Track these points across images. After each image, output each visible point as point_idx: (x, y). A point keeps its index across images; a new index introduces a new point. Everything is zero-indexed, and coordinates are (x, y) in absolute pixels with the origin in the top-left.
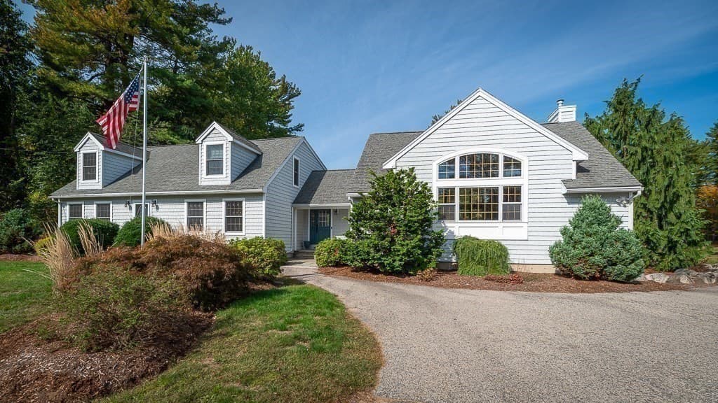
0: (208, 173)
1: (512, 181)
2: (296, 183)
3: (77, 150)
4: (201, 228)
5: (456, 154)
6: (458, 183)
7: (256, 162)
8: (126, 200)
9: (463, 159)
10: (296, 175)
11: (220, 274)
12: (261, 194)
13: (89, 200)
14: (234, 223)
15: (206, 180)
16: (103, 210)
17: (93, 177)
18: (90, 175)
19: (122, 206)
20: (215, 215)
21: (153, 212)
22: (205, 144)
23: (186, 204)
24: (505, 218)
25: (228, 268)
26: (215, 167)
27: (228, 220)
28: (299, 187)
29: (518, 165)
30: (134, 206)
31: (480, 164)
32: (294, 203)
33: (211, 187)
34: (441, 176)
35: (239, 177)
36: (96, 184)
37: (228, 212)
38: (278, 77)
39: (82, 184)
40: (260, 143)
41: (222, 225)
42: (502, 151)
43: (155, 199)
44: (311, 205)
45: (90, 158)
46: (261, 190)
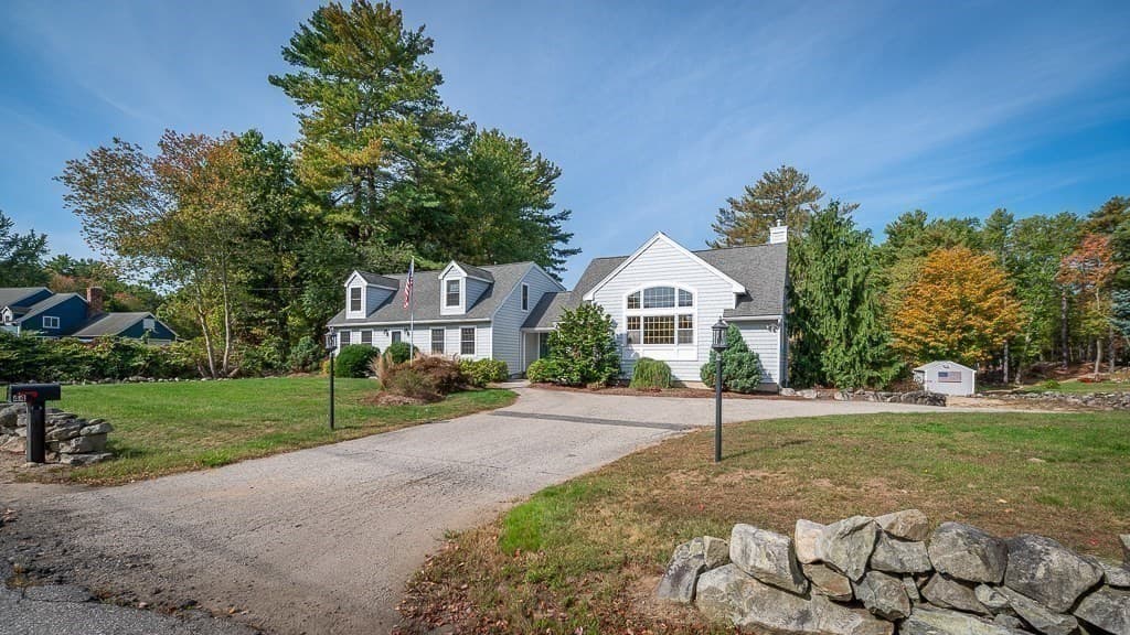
0: (448, 305)
1: (685, 310)
2: (525, 307)
3: (346, 285)
4: (442, 350)
5: (641, 287)
6: (642, 312)
7: (487, 293)
8: (385, 328)
9: (646, 291)
10: (525, 301)
11: (449, 378)
12: (489, 322)
13: (356, 328)
14: (468, 347)
15: (447, 310)
16: (367, 337)
17: (359, 309)
18: (356, 306)
19: (381, 333)
20: (453, 339)
21: (404, 338)
22: (446, 279)
23: (430, 331)
24: (680, 342)
25: (454, 374)
26: (453, 299)
27: (463, 344)
28: (529, 311)
29: (690, 296)
30: (390, 333)
31: (660, 296)
32: (523, 326)
33: (450, 317)
34: (630, 306)
35: (472, 307)
36: (361, 314)
37: (463, 338)
38: (534, 156)
39: (350, 314)
40: (494, 270)
41: (459, 349)
42: (677, 285)
43: (407, 327)
44: (537, 329)
45: (356, 292)
46: (488, 319)
